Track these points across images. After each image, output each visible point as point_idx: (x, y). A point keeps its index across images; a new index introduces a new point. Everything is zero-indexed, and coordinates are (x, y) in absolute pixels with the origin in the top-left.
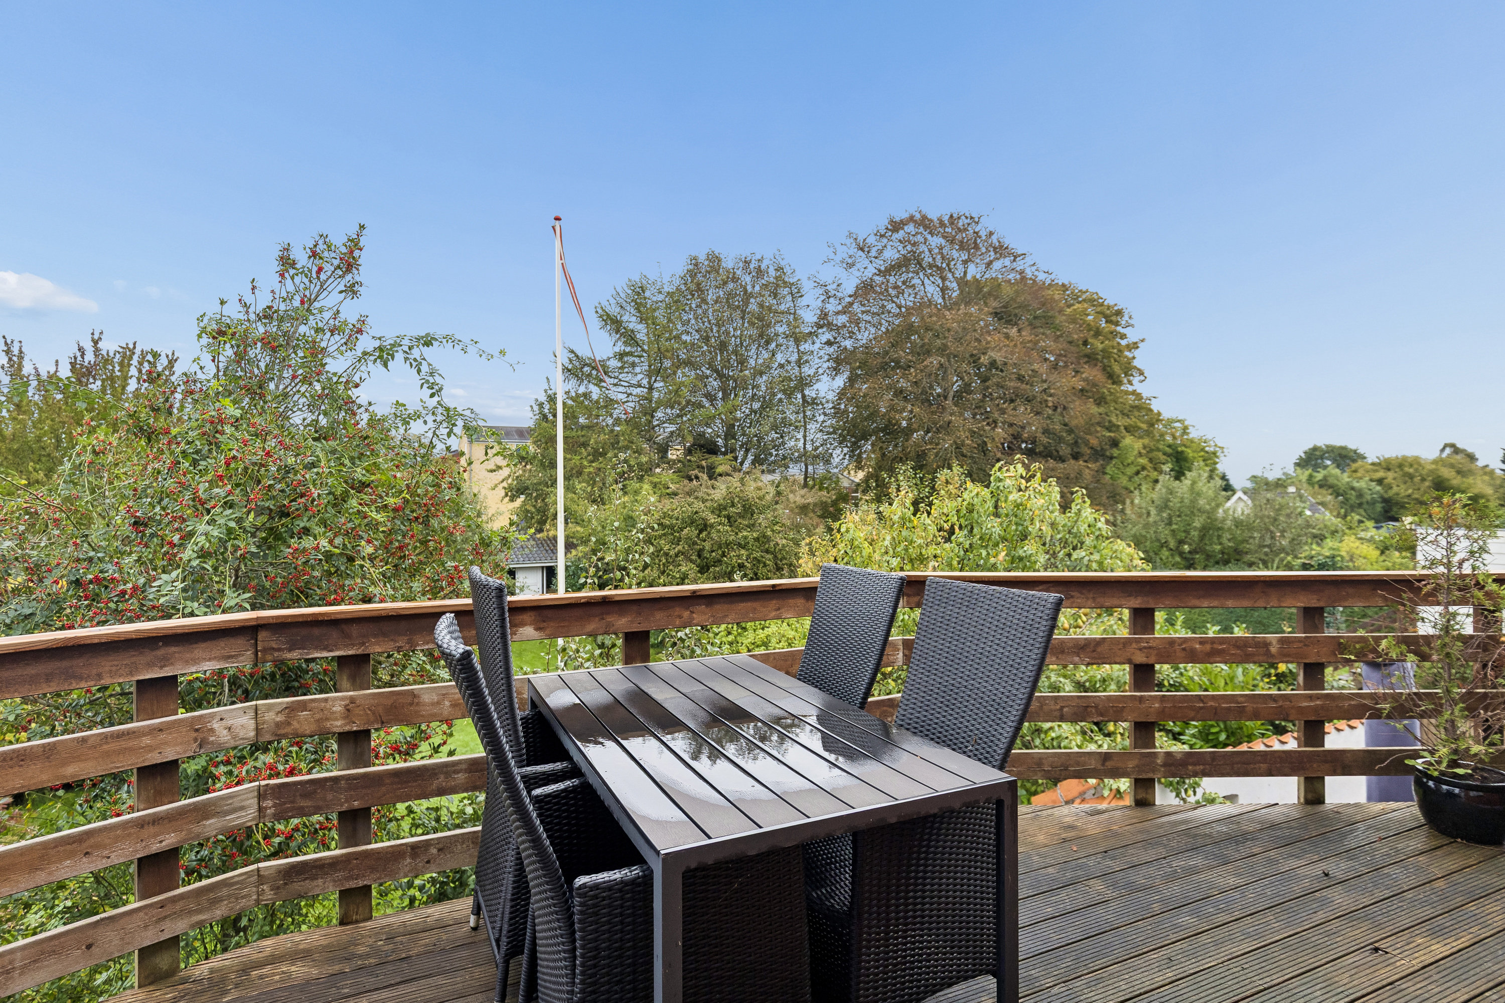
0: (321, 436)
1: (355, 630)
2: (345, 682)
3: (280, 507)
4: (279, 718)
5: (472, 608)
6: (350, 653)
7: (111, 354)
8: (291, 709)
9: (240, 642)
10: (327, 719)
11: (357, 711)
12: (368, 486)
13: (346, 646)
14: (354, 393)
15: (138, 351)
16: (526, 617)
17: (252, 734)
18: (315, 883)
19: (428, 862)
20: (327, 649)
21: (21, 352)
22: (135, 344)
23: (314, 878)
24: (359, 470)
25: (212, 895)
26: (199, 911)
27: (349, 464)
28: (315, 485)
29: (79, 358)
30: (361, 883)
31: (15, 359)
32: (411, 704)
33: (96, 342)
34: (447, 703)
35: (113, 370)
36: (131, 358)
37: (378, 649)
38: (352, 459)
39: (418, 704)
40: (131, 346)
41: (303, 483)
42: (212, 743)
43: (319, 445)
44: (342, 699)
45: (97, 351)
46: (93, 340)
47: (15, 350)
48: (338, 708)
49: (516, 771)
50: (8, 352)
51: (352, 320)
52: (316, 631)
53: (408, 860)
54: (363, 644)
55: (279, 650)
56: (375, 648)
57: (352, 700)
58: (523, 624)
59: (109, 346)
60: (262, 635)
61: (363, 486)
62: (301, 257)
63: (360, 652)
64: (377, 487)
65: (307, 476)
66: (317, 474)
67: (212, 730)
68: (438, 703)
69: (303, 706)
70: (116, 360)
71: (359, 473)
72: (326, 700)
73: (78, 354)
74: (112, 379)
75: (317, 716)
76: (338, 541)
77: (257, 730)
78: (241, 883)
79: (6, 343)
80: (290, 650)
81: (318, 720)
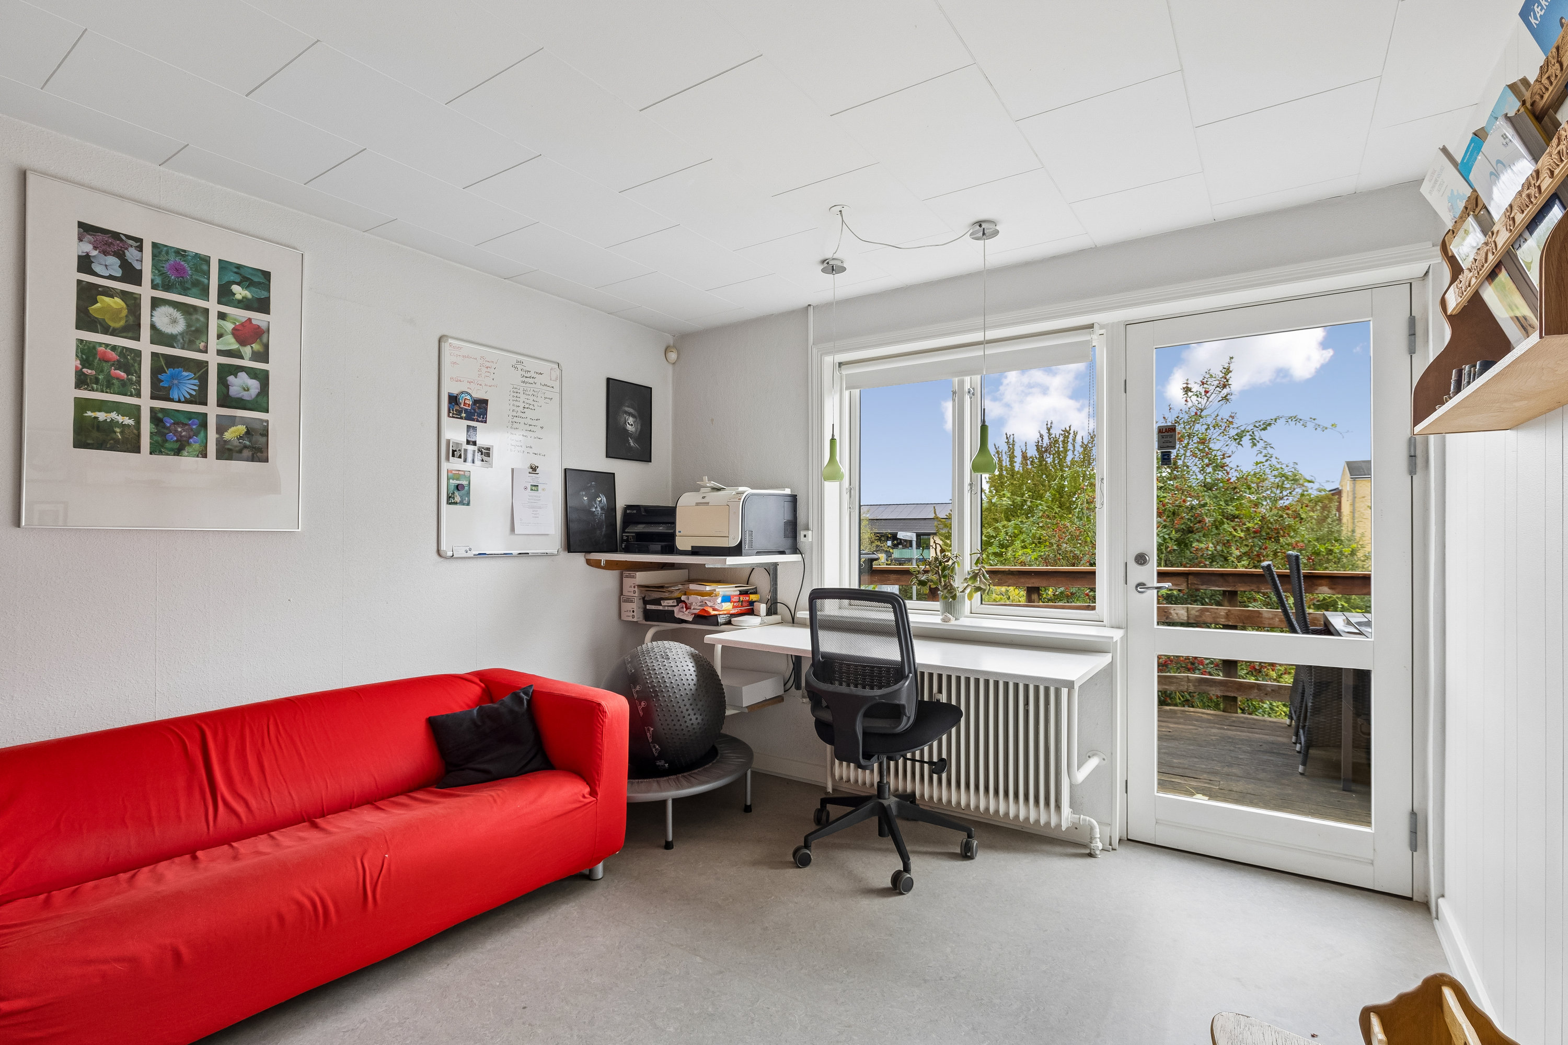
0: (1208, 487)
1: (1231, 579)
2: (1226, 603)
3: (1188, 528)
4: (1197, 614)
5: (1289, 574)
6: (1229, 589)
7: (1058, 437)
8: (1202, 611)
9: (1181, 580)
10: (1218, 618)
11: (1231, 616)
12: (1237, 518)
13: (1227, 586)
14: (1227, 461)
15: (1072, 432)
16: (1323, 582)
17: (1186, 618)
18: (1212, 689)
19: (1266, 694)
20: (1217, 586)
21: (1014, 441)
22: (1070, 427)
23: (1211, 686)
24: (1230, 507)
25: (1170, 680)
26: (1166, 685)
27: (1224, 504)
28: (1207, 516)
29: (1041, 442)
30: (1233, 695)
31: (1011, 446)
32: (1258, 617)
33: (1049, 430)
34: (1277, 620)
35: (1059, 447)
36: (1068, 437)
37: (1242, 589)
38: (1226, 501)
39: (1262, 617)
40: (1068, 429)
41: (1201, 515)
42: (1171, 618)
43: (1207, 494)
44: (1225, 609)
45: (1050, 434)
46: (1047, 428)
47: (1011, 441)
48: (1222, 613)
49: (1283, 594)
50: (1008, 443)
51: (1226, 416)
52: (1213, 578)
53: (1256, 691)
54: (1235, 586)
55: (1197, 584)
56: (1240, 588)
57: (1229, 611)
58: (1321, 585)
59: (1056, 432)
60: (1190, 577)
61: (1233, 518)
62: (1196, 388)
63: (1233, 589)
64: (1242, 518)
65: (1203, 511)
66: (1208, 510)
67: (1170, 613)
68: (1272, 618)
69: (1207, 610)
70: (1060, 440)
71: (1231, 509)
72: (1217, 609)
73: (1040, 439)
74: (1058, 453)
75: (1213, 616)
76: (1219, 548)
77: (1188, 617)
78: (1181, 679)
79: (1007, 438)
80: (1202, 585)
81: (1214, 617)
